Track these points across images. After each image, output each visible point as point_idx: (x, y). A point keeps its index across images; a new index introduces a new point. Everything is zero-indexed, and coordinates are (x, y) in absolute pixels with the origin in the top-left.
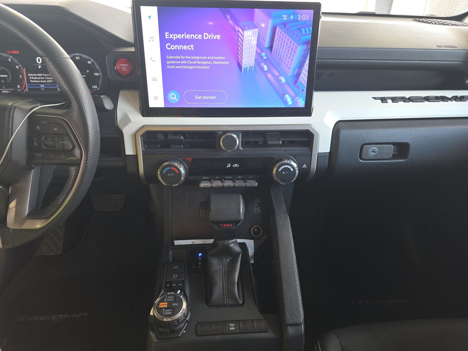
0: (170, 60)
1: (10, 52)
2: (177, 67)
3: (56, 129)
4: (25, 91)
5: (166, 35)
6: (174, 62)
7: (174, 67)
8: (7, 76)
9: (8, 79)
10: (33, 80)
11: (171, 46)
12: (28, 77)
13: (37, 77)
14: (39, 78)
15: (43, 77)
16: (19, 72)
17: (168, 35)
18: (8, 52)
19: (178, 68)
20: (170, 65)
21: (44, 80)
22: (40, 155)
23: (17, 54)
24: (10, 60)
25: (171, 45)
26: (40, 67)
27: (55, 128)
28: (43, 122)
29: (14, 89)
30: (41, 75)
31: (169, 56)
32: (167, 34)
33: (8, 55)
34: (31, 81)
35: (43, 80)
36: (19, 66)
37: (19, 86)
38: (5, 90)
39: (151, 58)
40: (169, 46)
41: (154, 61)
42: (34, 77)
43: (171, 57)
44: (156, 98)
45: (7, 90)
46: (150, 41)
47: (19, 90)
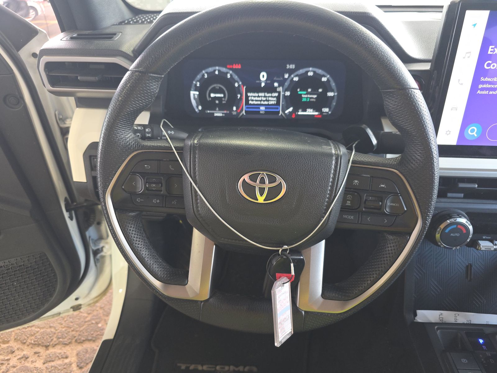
0: (484, 83)
1: (231, 67)
2: (491, 93)
3: (383, 186)
4: (241, 114)
5: (490, 50)
6: (489, 86)
7: (486, 92)
8: (222, 95)
9: (223, 99)
10: (253, 100)
11: (492, 65)
12: (247, 97)
13: (258, 96)
14: (260, 99)
15: (265, 97)
16: (238, 90)
17: (493, 50)
18: (228, 66)
19: (493, 94)
20: (482, 89)
21: (266, 100)
22: (352, 217)
23: (238, 69)
24: (229, 76)
25: (492, 63)
26: (263, 85)
27: (383, 184)
28: (364, 175)
29: (228, 112)
30: (263, 94)
31: (485, 78)
32: (492, 48)
33: (228, 70)
34: (250, 102)
35: (264, 101)
36: (238, 83)
37: (235, 108)
38: (219, 113)
39: (459, 80)
40: (489, 65)
41: (462, 84)
42: (255, 97)
43: (487, 79)
44: (448, 133)
45: (220, 113)
46: (464, 58)
47: (234, 113)
